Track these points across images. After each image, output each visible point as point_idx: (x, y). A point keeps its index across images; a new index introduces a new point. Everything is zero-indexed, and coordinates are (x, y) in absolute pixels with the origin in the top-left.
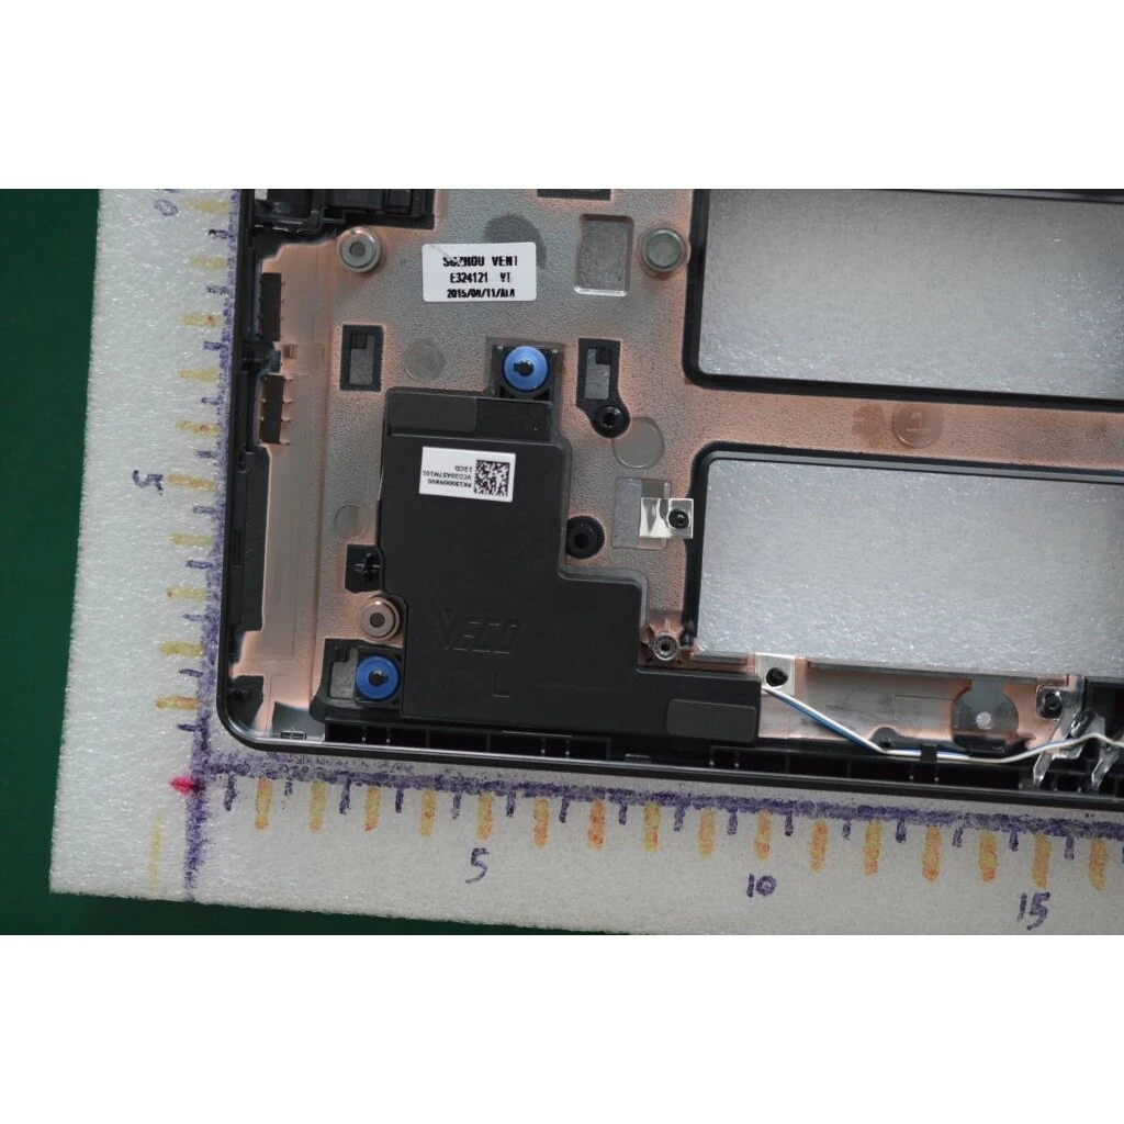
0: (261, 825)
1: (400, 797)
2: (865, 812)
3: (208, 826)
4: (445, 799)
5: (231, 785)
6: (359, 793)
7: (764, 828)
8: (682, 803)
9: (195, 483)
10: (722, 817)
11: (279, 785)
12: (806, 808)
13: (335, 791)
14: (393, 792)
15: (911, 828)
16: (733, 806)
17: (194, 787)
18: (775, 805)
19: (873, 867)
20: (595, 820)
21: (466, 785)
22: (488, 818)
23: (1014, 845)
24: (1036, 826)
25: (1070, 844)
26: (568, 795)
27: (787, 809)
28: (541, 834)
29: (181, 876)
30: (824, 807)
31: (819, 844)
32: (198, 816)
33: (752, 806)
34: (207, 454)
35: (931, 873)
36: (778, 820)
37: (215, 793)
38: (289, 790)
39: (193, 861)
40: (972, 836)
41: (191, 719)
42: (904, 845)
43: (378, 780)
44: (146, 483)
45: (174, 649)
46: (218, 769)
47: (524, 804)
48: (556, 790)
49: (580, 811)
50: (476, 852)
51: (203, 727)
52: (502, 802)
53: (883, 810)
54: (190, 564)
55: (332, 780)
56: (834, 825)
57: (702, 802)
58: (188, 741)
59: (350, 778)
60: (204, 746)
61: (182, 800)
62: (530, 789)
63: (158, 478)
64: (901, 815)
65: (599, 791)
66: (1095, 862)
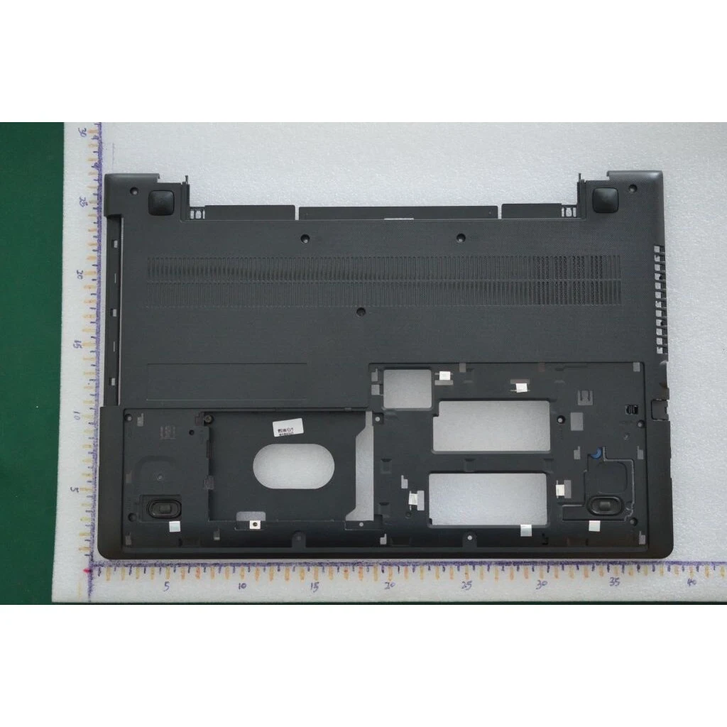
0: (108, 580)
1: (145, 570)
2: (269, 564)
3: (94, 582)
4: (157, 569)
5: (99, 570)
6: (134, 569)
7: (243, 570)
8: (220, 565)
9: (86, 490)
10: (231, 568)
11: (112, 569)
12: (253, 564)
13: (127, 569)
14: (143, 568)
15: (281, 567)
16: (233, 565)
17: (90, 571)
18: (245, 564)
19: (271, 579)
20: (197, 572)
21: (162, 565)
22: (169, 573)
23: (309, 570)
24: (314, 564)
25: (323, 569)
26: (190, 565)
27: (248, 565)
28: (183, 577)
29: (87, 595)
30: (258, 564)
31: (257, 574)
32: (91, 578)
33: (239, 565)
34: (90, 482)
35: (287, 579)
36: (246, 568)
37: (95, 572)
38: (115, 570)
39: (90, 591)
40: (298, 568)
41: (88, 553)
42: (280, 572)
43: (139, 565)
44: (74, 491)
45: (83, 534)
46: (96, 566)
47: (178, 569)
48: (187, 564)
49: (193, 570)
50: (166, 583)
51: (91, 555)
52: (172, 569)
53: (273, 564)
54: (87, 511)
55: (127, 566)
56: (261, 568)
57: (226, 565)
58: (87, 559)
59: (131, 565)
60: (92, 560)
61: (87, 575)
62: (179, 565)
63: (77, 489)
64: (279, 564)
65: (198, 564)
66: (331, 573)
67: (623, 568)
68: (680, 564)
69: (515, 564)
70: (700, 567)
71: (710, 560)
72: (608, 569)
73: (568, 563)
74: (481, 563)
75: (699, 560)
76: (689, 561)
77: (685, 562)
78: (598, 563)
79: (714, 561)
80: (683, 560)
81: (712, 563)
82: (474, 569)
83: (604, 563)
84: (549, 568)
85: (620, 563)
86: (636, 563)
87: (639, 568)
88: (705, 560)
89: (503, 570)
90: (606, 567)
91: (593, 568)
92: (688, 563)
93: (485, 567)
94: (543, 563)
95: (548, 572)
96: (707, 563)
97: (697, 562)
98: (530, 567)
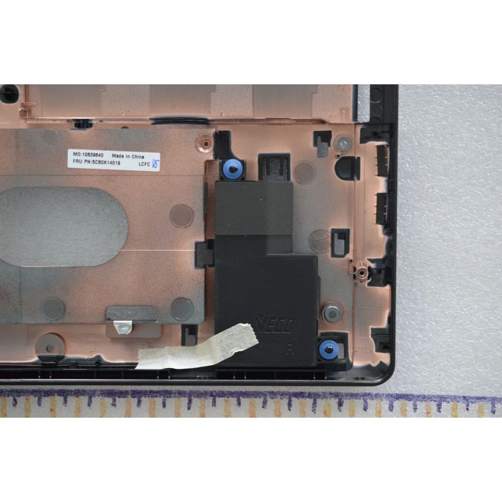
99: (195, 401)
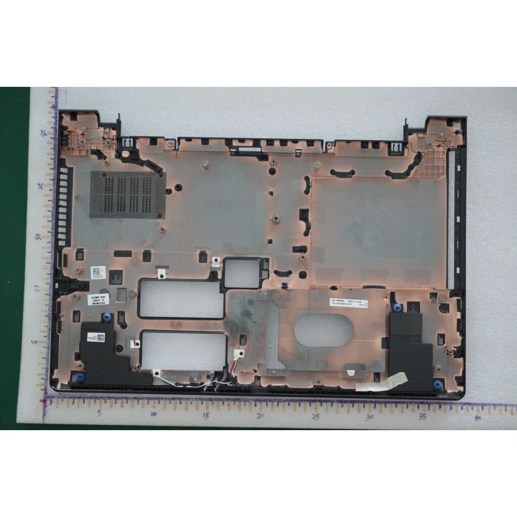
0: (57, 408)
1: (84, 401)
2: (174, 399)
3: (47, 408)
4: (93, 401)
5: (51, 400)
6: (76, 400)
7: (154, 403)
8: (138, 399)
9: (43, 342)
10: (146, 401)
11: (61, 400)
12: (162, 399)
13: (71, 400)
14: (83, 400)
15: (182, 401)
16: (148, 399)
17: (44, 401)
18: (156, 398)
19: (175, 409)
20: (122, 403)
21: (97, 398)
22: (101, 404)
23: (202, 403)
24: (206, 400)
25: (213, 403)
26: (116, 398)
27: (159, 399)
28: (111, 406)
29: (42, 419)
30: (166, 398)
31: (165, 406)
32: (45, 406)
33: (152, 399)
34: (46, 337)
35: (186, 410)
36: (157, 401)
37: (48, 402)
38: (62, 400)
39: (44, 415)
40: (194, 402)
41: (43, 388)
42: (181, 405)
43: (80, 398)
44: (34, 343)
45: (40, 374)
46: (49, 397)
47: (108, 401)
48: (114, 398)
49: (119, 401)
50: (99, 411)
51: (46, 389)
52: (104, 401)
53: (177, 398)
54: (43, 358)
55: (71, 398)
56: (168, 402)
57: (142, 398)
58: (43, 392)
59: (74, 398)
60: (46, 393)
61: (41, 404)
62: (109, 398)
63: (36, 342)
64: (180, 399)
65: (122, 398)
66: (218, 406)
67: (429, 406)
68: (470, 405)
69: (351, 402)
70: (485, 407)
71: (492, 402)
72: (418, 407)
73: (389, 402)
74: (326, 401)
75: (484, 402)
76: (477, 402)
77: (474, 404)
78: (411, 403)
79: (494, 403)
80: (472, 402)
81: (493, 404)
82: (321, 405)
83: (415, 403)
84: (375, 405)
85: (427, 403)
86: (438, 403)
87: (440, 407)
88: (488, 403)
89: (342, 406)
90: (416, 406)
91: (407, 406)
92: (476, 404)
93: (329, 404)
94: (371, 402)
95: (375, 408)
96: (489, 405)
97: (482, 404)
98: (362, 405)
99: (377, 405)
